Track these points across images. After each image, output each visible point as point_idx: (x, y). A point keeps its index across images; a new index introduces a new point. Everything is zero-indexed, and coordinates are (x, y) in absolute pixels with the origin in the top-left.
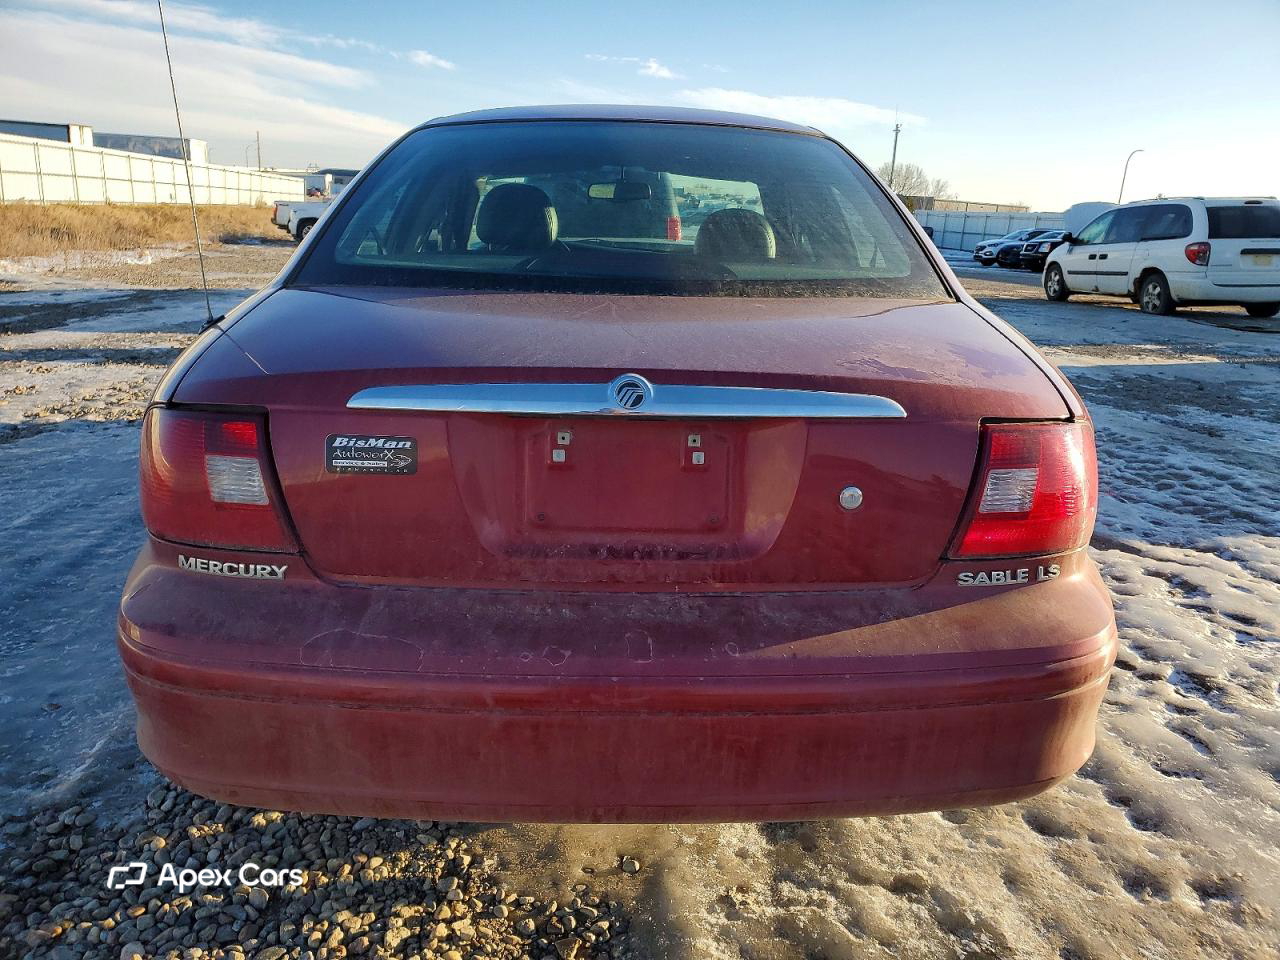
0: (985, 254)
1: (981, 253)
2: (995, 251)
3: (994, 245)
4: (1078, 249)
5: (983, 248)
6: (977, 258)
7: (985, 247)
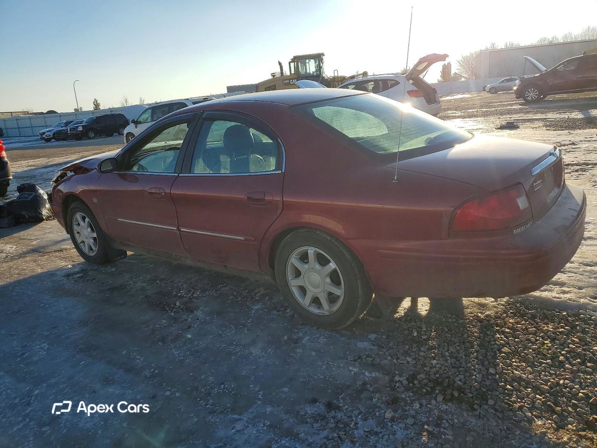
0: (46, 136)
1: (44, 136)
2: (51, 134)
3: (49, 131)
4: (139, 126)
5: (44, 133)
6: (42, 139)
7: (45, 133)
